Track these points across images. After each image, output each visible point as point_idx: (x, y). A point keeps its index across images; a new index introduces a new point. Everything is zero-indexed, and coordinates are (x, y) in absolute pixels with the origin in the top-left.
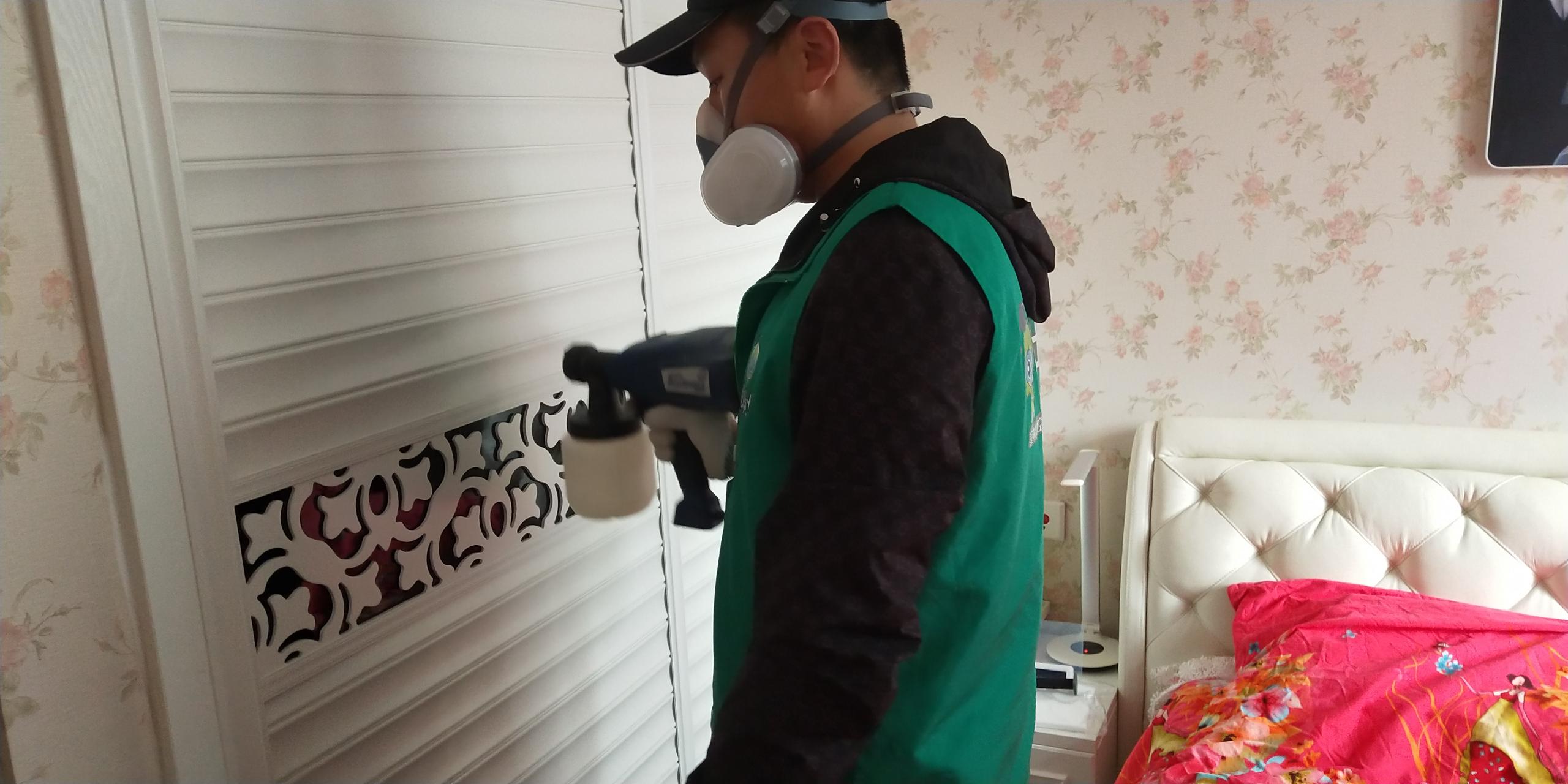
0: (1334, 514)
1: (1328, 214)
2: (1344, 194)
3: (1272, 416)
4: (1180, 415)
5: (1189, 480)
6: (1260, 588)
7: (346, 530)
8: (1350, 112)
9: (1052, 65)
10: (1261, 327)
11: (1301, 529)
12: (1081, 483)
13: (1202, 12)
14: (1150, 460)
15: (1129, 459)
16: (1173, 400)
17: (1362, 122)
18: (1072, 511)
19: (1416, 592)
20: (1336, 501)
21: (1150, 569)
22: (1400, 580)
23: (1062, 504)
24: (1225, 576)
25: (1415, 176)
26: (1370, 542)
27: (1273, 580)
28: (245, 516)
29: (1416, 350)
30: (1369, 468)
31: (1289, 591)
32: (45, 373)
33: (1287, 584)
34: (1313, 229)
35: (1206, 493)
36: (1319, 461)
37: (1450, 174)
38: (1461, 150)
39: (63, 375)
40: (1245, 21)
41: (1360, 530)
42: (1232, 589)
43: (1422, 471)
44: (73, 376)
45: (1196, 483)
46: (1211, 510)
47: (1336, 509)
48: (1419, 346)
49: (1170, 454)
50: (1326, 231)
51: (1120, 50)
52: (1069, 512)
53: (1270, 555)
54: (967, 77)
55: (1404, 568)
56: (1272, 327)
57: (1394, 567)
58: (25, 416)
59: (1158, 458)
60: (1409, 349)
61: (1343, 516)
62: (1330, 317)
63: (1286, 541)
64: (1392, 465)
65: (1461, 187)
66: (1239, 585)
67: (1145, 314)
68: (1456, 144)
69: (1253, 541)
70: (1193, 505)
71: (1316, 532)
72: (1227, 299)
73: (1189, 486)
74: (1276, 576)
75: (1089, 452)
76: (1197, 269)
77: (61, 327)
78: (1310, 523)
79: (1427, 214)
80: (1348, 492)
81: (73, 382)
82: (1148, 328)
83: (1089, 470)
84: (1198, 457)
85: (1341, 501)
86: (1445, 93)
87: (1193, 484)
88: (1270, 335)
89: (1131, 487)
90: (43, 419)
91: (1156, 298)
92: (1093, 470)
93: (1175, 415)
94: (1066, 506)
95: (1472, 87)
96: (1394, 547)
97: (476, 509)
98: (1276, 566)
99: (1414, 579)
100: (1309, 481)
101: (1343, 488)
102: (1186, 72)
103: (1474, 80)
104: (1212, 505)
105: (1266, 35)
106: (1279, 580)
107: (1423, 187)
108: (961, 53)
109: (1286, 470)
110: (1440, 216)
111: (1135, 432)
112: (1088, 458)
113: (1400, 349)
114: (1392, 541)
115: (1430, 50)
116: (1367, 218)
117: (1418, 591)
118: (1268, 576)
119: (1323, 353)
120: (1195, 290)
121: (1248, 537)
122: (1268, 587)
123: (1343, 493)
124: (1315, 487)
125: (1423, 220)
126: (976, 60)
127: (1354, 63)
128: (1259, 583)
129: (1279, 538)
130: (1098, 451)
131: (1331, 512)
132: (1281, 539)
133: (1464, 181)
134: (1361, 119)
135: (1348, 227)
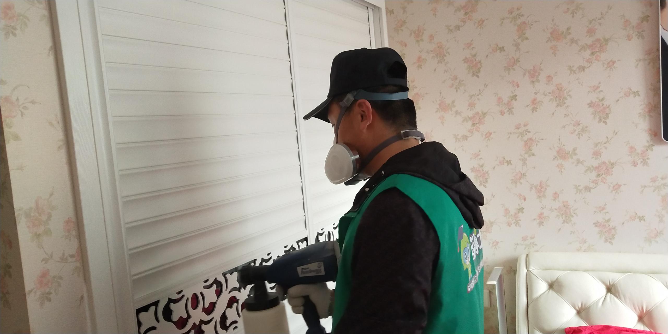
0: (610, 295)
1: (595, 163)
2: (601, 154)
3: (579, 250)
4: (537, 251)
5: (543, 280)
6: (580, 329)
7: (181, 317)
8: (600, 120)
9: (472, 105)
10: (570, 212)
11: (596, 301)
12: (495, 283)
13: (533, 82)
14: (525, 271)
15: (516, 270)
16: (533, 244)
17: (606, 124)
18: (493, 294)
19: (652, 331)
20: (611, 289)
21: (529, 321)
22: (644, 325)
23: (488, 291)
24: (563, 324)
25: (632, 146)
26: (628, 308)
27: (586, 326)
28: (139, 314)
29: (640, 221)
30: (625, 274)
31: (593, 331)
32: (63, 259)
33: (592, 327)
34: (589, 169)
35: (551, 286)
36: (602, 271)
37: (647, 144)
38: (651, 135)
39: (70, 260)
40: (552, 84)
41: (623, 302)
42: (567, 330)
43: (649, 274)
44: (74, 259)
45: (547, 281)
46: (554, 293)
47: (611, 293)
48: (642, 218)
49: (534, 269)
50: (595, 170)
51: (500, 99)
52: (492, 295)
53: (583, 314)
54: (436, 112)
55: (645, 319)
56: (575, 212)
57: (641, 319)
58: (54, 277)
59: (529, 270)
60: (637, 220)
61: (614, 296)
62: (600, 207)
63: (589, 307)
64: (635, 272)
65: (652, 150)
66: (569, 328)
67: (519, 208)
68: (648, 132)
69: (575, 308)
70: (546, 291)
71: (603, 303)
72: (554, 200)
73: (543, 283)
74: (587, 324)
75: (498, 268)
76: (540, 188)
77: (70, 240)
78: (600, 299)
79: (639, 162)
80: (616, 284)
81: (75, 262)
82: (520, 214)
83: (499, 276)
84: (546, 270)
85: (613, 289)
86: (641, 111)
87: (545, 281)
88: (574, 215)
89: (518, 283)
90: (61, 278)
91: (523, 200)
92: (501, 276)
93: (535, 251)
94: (490, 292)
95: (652, 109)
96: (640, 310)
97: (235, 305)
98: (587, 319)
99: (651, 324)
100: (598, 280)
101: (614, 283)
102: (528, 107)
103: (653, 106)
104: (554, 291)
105: (561, 90)
106: (588, 325)
107: (635, 150)
108: (433, 102)
109: (586, 275)
110: (645, 162)
111: (518, 259)
112: (498, 271)
113: (633, 220)
114: (638, 306)
115: (632, 94)
116: (613, 164)
117: (653, 330)
118: (583, 324)
119: (599, 223)
120: (540, 197)
121: (572, 306)
122: (583, 329)
123: (613, 285)
124: (601, 283)
125: (637, 164)
126: (440, 105)
127: (600, 101)
128: (579, 327)
129: (586, 306)
130: (502, 268)
131: (609, 294)
132: (587, 307)
133: (653, 147)
134: (605, 123)
135: (604, 168)
